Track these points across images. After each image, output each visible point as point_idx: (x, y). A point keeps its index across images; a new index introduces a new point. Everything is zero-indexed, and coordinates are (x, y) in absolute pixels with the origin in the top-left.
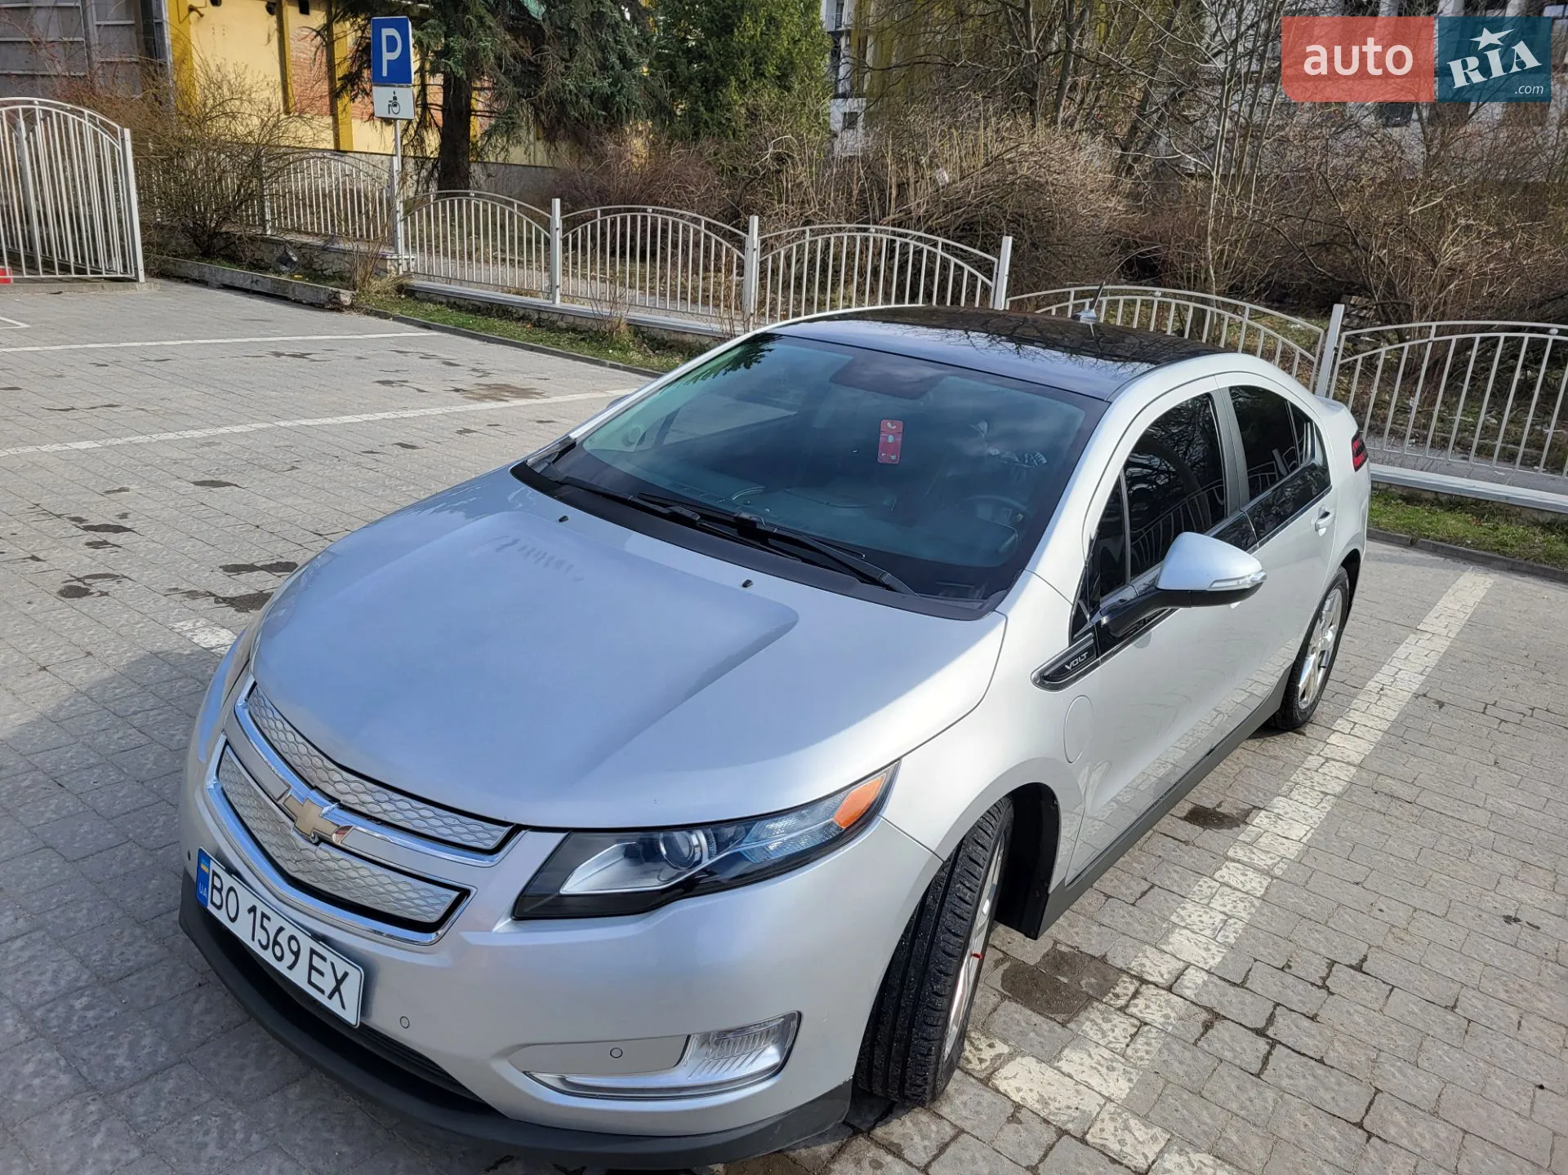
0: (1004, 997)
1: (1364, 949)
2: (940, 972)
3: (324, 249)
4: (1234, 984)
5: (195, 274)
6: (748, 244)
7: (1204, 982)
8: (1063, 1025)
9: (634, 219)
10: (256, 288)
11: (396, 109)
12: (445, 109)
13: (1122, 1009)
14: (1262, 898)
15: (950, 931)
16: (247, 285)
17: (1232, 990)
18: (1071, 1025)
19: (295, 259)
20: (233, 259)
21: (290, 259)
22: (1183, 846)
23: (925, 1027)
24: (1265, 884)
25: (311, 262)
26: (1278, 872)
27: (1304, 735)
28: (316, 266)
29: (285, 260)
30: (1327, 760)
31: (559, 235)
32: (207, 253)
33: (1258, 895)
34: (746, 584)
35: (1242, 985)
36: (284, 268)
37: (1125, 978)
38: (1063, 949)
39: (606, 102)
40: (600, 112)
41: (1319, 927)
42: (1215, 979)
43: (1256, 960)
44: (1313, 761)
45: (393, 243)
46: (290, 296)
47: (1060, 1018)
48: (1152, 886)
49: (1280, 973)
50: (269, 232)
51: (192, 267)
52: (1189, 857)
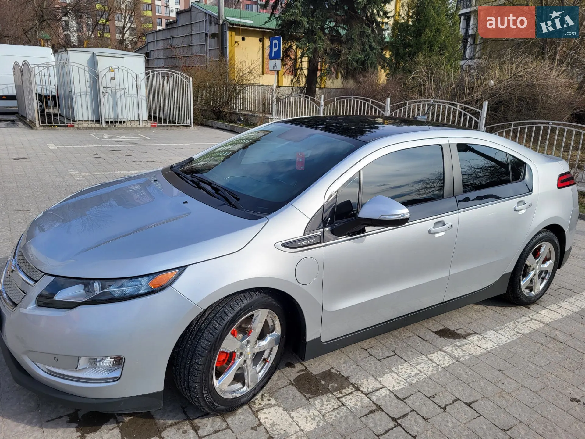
0: (291, 383)
1: (479, 396)
2: (199, 354)
3: (251, 116)
4: (400, 399)
5: (210, 125)
6: (386, 109)
7: (385, 396)
8: (307, 399)
9: (347, 101)
10: (227, 128)
11: (275, 67)
12: (308, 69)
13: (338, 398)
14: (444, 368)
15: (206, 339)
16: (224, 127)
17: (396, 401)
18: (311, 400)
19: (242, 119)
20: (225, 120)
21: (241, 119)
22: (424, 342)
23: (193, 376)
24: (451, 363)
25: (247, 120)
26: (462, 359)
27: (529, 308)
28: (249, 122)
29: (239, 120)
30: (532, 319)
31: (322, 108)
32: (218, 119)
33: (444, 366)
34: (186, 202)
35: (403, 400)
36: (239, 122)
37: (351, 387)
38: (333, 371)
39: (363, 63)
40: (360, 67)
41: (463, 385)
42: (392, 395)
43: (419, 391)
44: (524, 319)
45: (272, 114)
46: (235, 131)
47: (308, 396)
48: (396, 354)
49: (427, 399)
50: (237, 110)
51: (209, 122)
52: (422, 346)
